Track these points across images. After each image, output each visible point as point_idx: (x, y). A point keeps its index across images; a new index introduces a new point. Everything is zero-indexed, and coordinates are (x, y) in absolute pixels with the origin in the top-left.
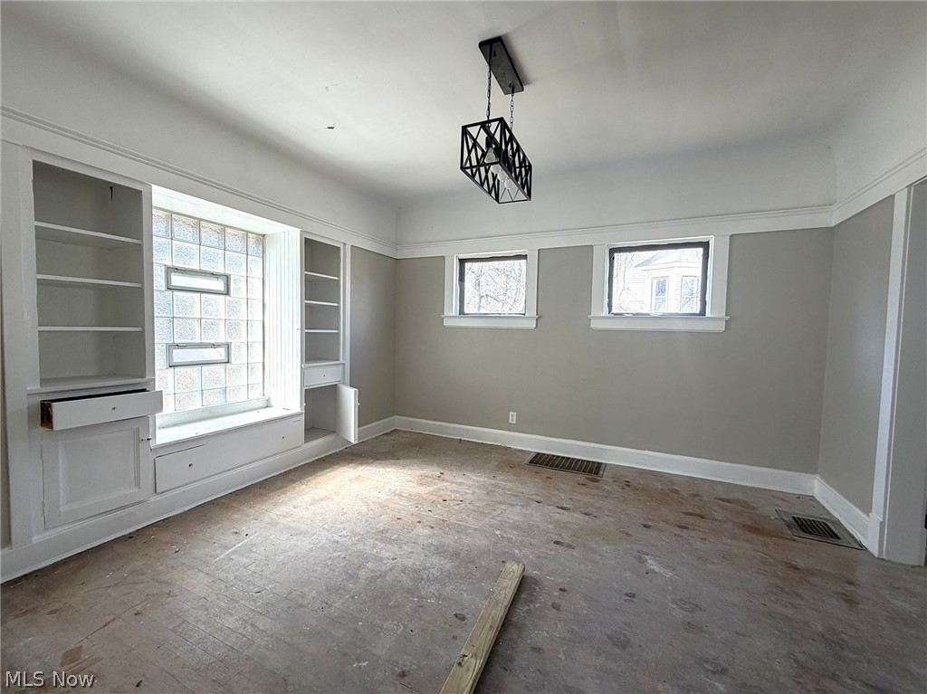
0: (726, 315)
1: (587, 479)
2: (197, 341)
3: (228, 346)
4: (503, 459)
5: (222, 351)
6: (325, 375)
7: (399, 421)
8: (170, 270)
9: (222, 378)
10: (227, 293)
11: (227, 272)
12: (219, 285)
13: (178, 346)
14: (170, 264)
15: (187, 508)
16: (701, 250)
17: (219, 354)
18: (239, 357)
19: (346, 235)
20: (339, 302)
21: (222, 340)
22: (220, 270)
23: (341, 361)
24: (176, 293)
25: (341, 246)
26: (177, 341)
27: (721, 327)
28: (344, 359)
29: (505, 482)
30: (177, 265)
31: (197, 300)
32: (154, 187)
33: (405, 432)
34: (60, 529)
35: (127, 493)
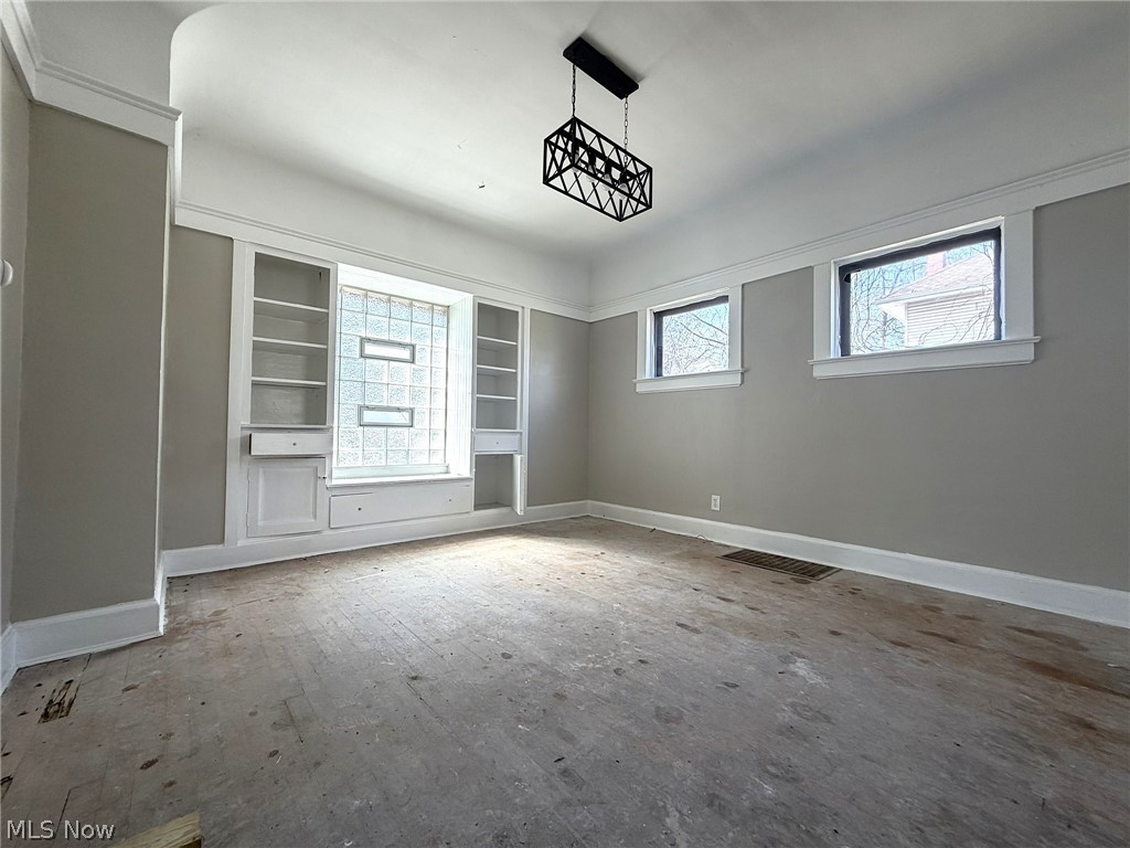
0: (1035, 335)
1: (792, 579)
2: (385, 404)
3: (412, 411)
4: (694, 550)
5: (407, 415)
6: (498, 443)
7: (592, 507)
8: (363, 340)
9: (406, 441)
10: (413, 362)
11: (413, 342)
12: (406, 354)
13: (368, 408)
14: (364, 336)
15: (354, 548)
16: (991, 244)
17: (403, 418)
18: (421, 422)
19: (525, 297)
20: (516, 368)
21: (407, 405)
22: (408, 341)
23: (518, 430)
24: (368, 360)
25: (520, 310)
26: (367, 403)
27: (1028, 354)
28: (521, 428)
29: (671, 568)
30: (369, 336)
31: (386, 368)
32: (340, 265)
33: (596, 518)
34: (255, 540)
35: (306, 522)
